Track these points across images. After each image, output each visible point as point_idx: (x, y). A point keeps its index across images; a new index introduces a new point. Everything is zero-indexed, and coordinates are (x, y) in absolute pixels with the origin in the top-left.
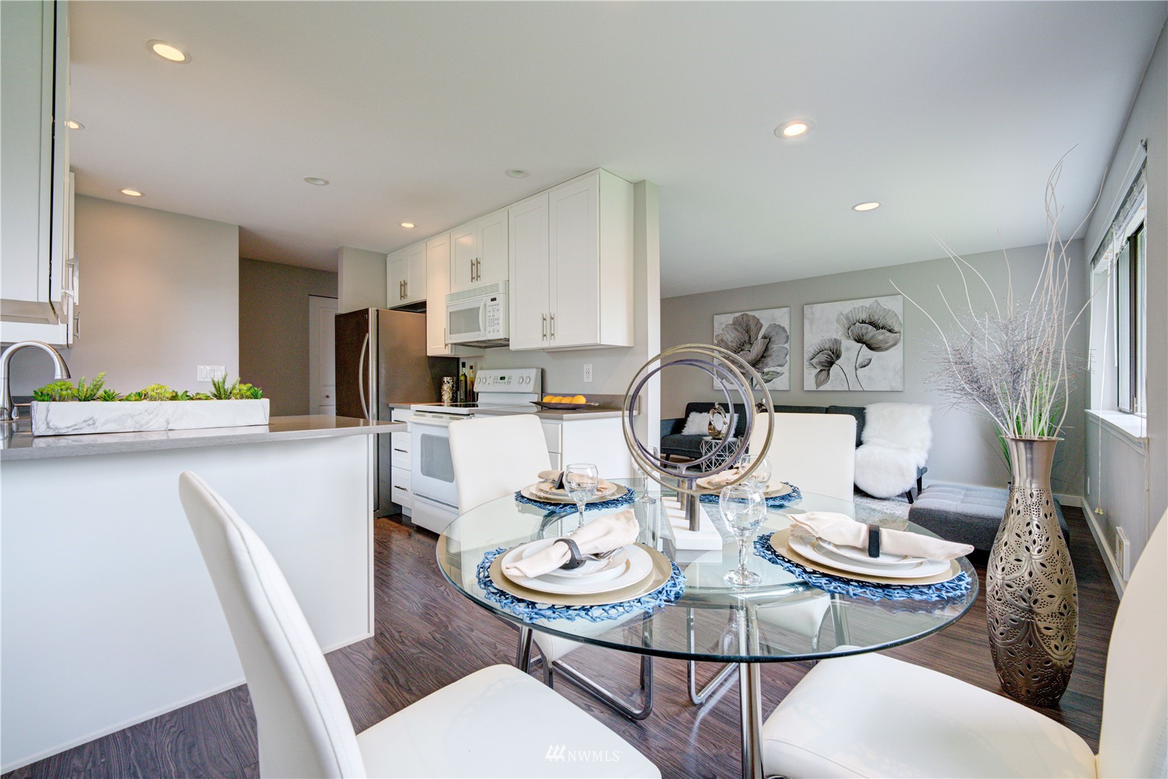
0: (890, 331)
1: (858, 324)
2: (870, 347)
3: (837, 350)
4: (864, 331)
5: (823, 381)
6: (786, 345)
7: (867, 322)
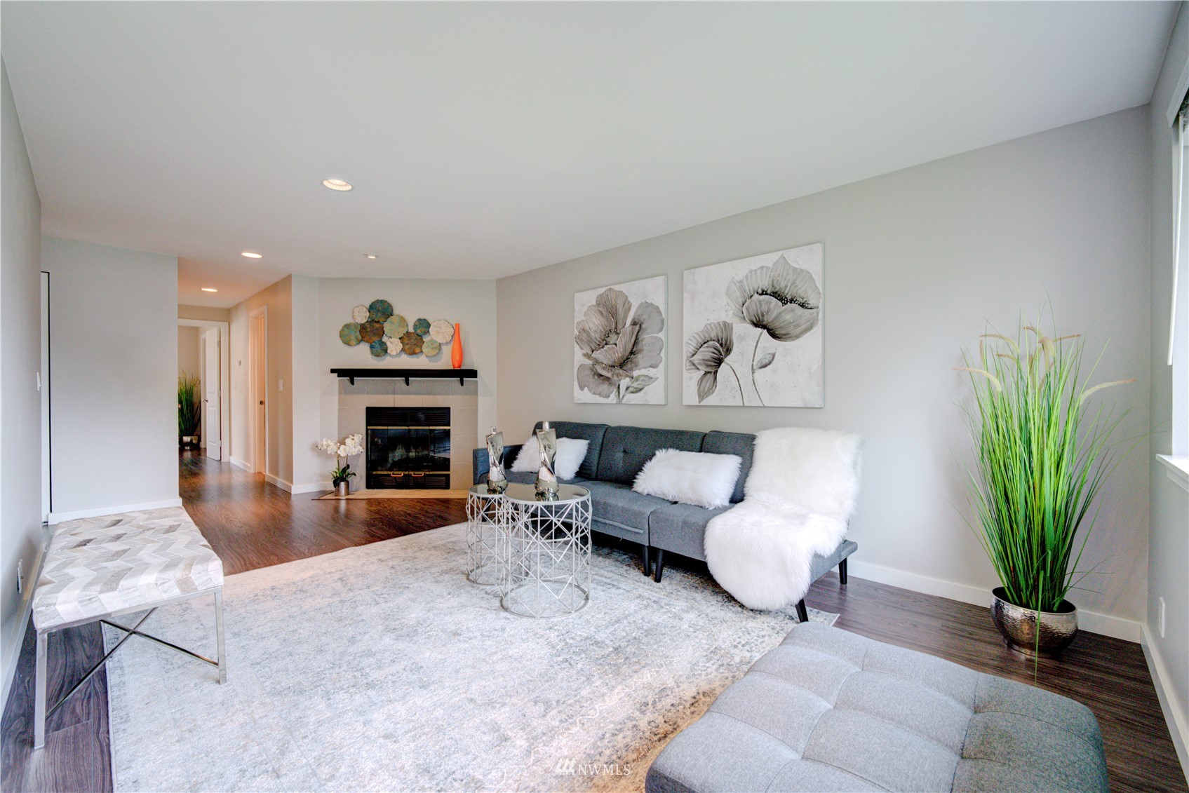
0: (802, 305)
1: (756, 296)
2: (773, 334)
3: (726, 341)
4: (765, 308)
5: (709, 390)
6: (661, 335)
7: (769, 292)
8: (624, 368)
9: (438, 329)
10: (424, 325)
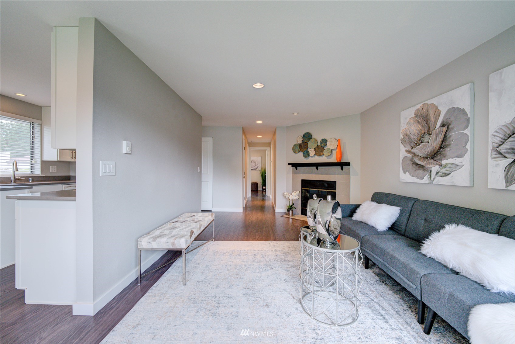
6: (466, 131)
8: (435, 159)
9: (331, 143)
10: (325, 141)
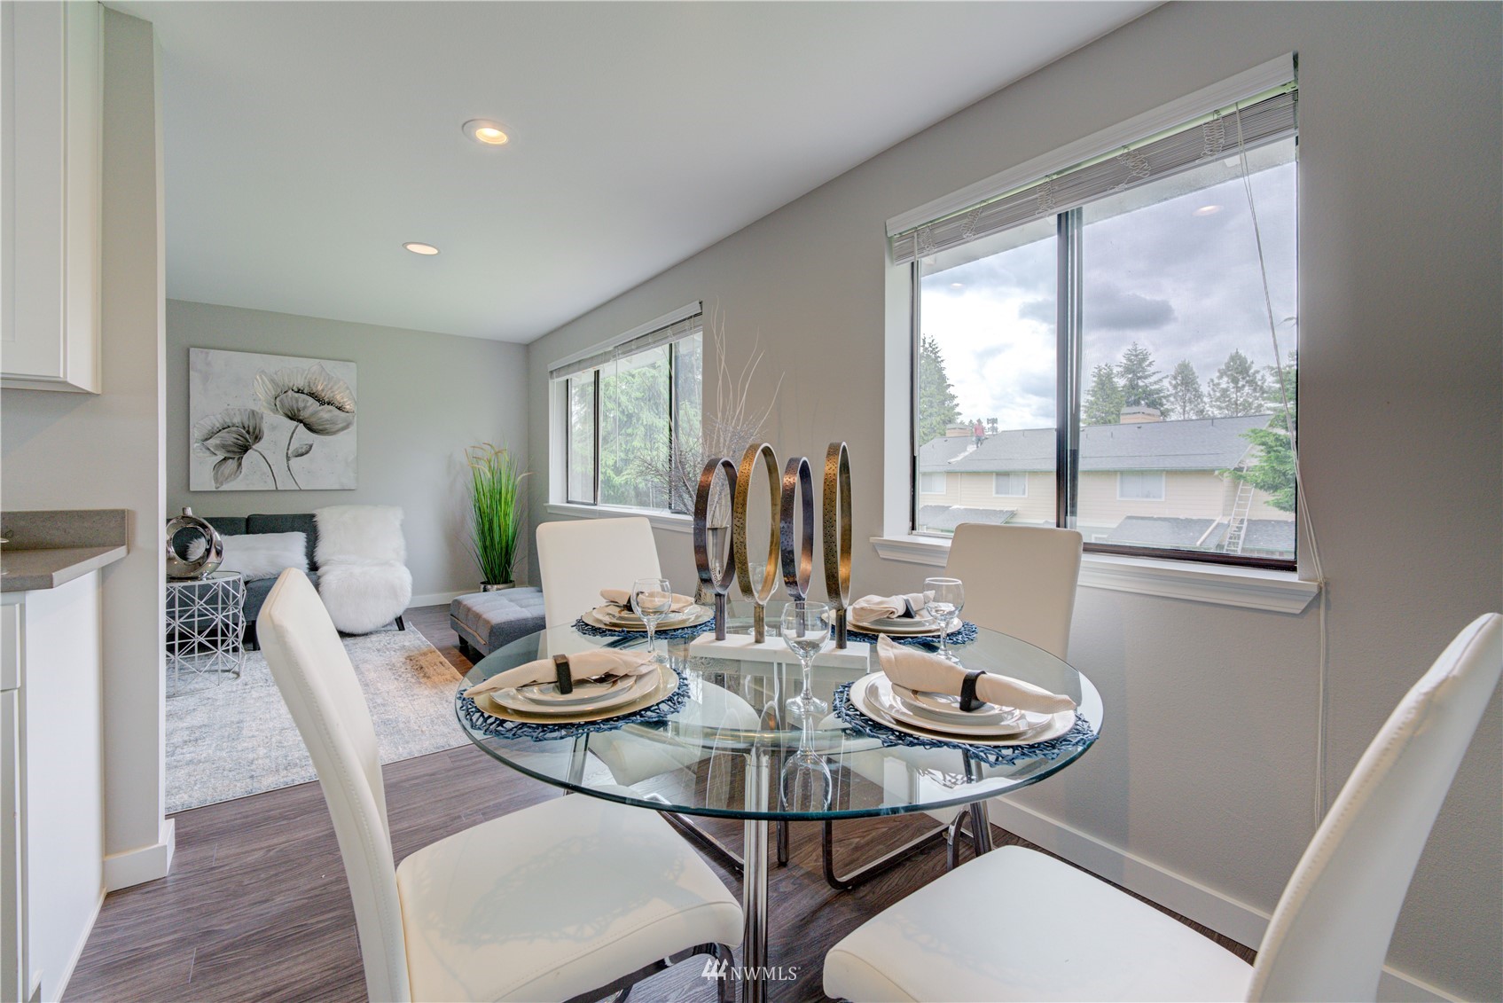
0: (339, 409)
1: (290, 392)
2: (311, 428)
3: (255, 429)
4: (301, 405)
5: (230, 475)
7: (305, 392)
